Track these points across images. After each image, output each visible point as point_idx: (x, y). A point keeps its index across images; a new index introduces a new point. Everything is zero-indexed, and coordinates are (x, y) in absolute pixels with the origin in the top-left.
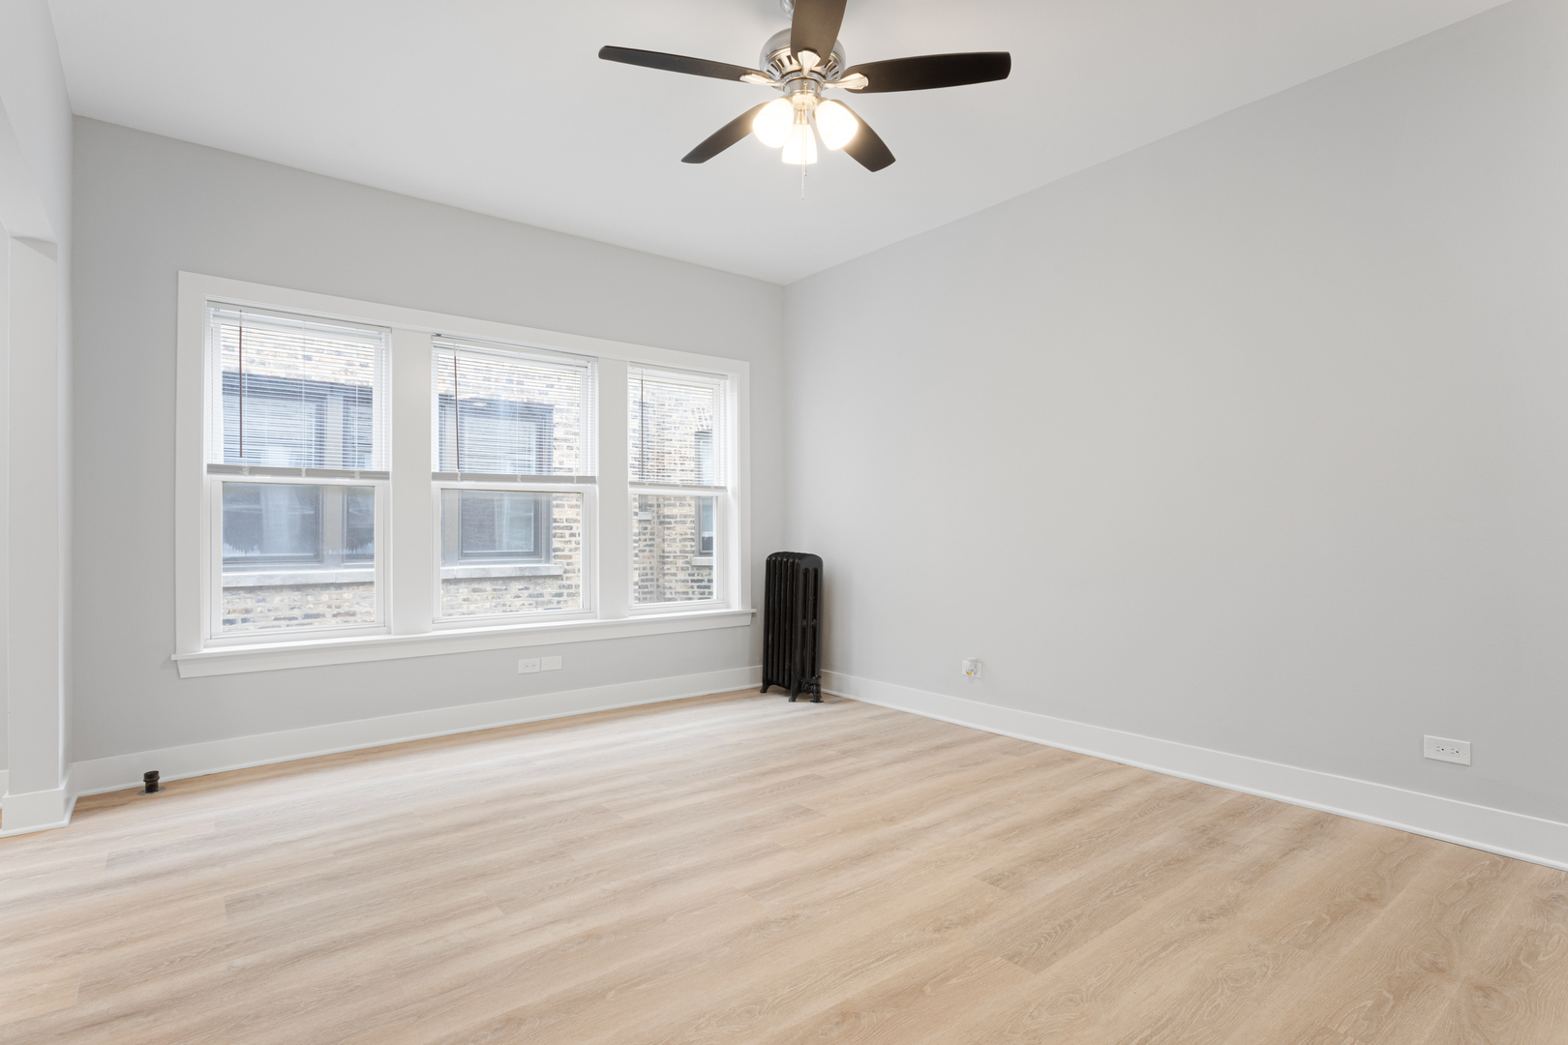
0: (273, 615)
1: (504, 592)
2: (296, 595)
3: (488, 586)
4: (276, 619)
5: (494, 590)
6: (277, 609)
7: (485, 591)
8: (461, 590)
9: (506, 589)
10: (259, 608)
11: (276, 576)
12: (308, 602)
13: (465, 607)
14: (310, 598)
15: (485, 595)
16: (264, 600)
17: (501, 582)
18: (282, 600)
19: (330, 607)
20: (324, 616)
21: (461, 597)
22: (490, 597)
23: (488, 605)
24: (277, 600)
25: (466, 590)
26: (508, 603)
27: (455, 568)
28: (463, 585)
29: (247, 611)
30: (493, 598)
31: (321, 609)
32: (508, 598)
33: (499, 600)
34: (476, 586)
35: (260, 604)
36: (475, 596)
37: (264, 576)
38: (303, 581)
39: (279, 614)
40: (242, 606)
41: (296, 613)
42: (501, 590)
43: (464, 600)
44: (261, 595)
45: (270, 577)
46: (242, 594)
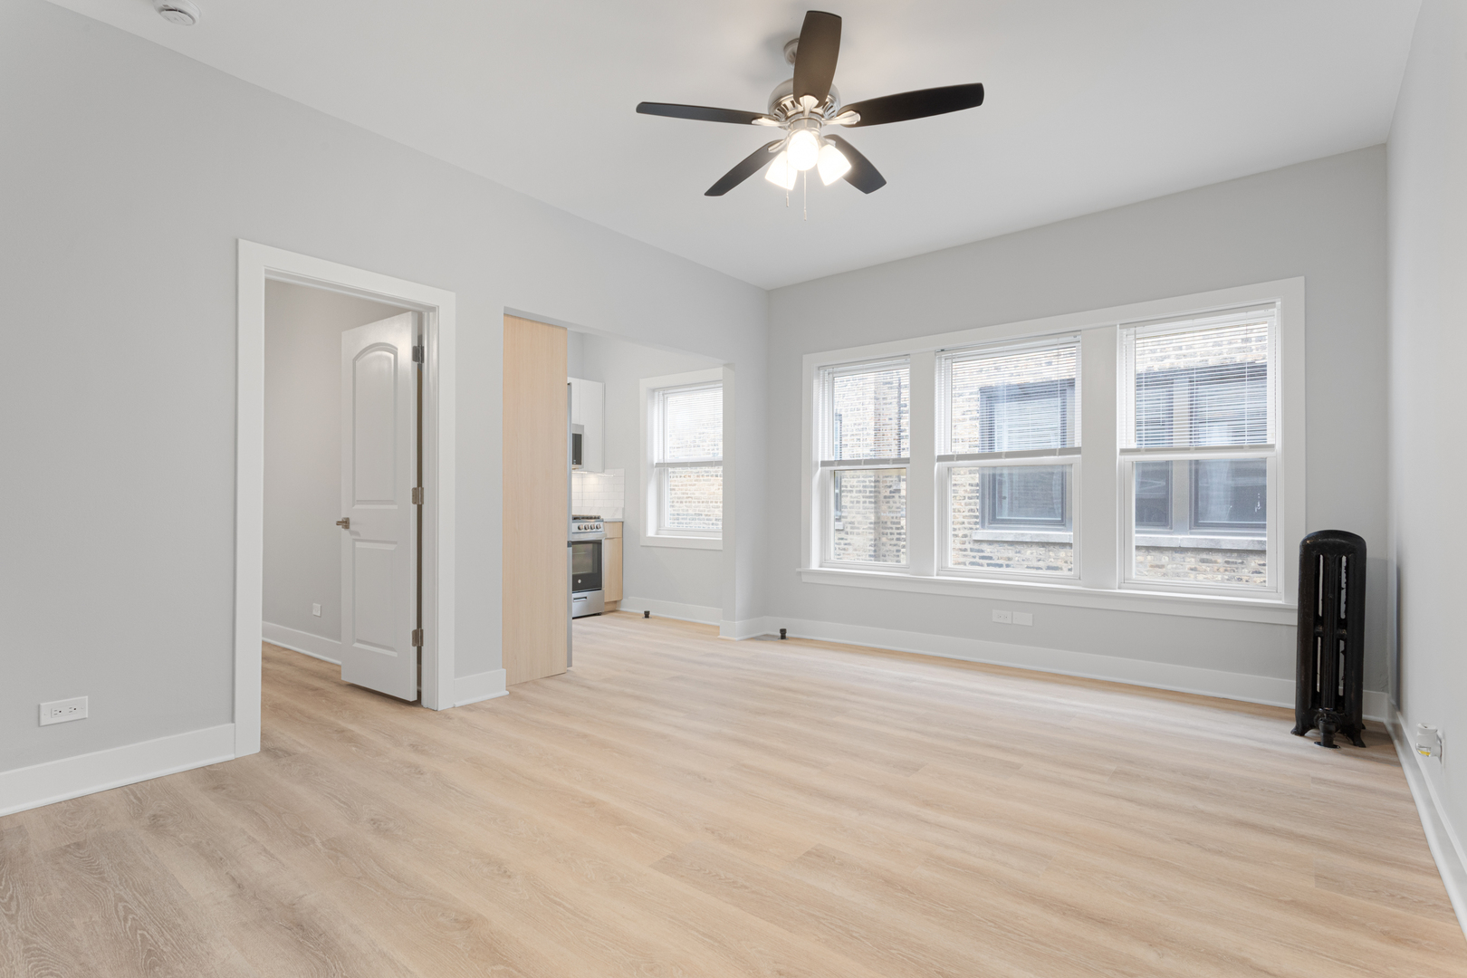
0: (1026, 563)
1: (1240, 566)
2: (1042, 550)
3: (1220, 558)
4: (1028, 567)
5: (1227, 562)
6: (1028, 560)
7: (1216, 562)
8: (1188, 560)
9: (1242, 563)
10: (1017, 557)
11: (1027, 534)
12: (1050, 557)
13: (1192, 576)
14: (1051, 553)
15: (1215, 567)
16: (1019, 552)
17: (1236, 555)
18: (1032, 553)
19: (1066, 562)
20: (1061, 569)
21: (1188, 566)
22: (1222, 570)
23: (1219, 577)
24: (1029, 552)
25: (1193, 560)
26: (1245, 578)
27: (1180, 537)
28: (1189, 554)
29: (1009, 559)
30: (1226, 570)
31: (1059, 563)
32: (1245, 573)
33: (1233, 574)
34: (1204, 556)
35: (1018, 555)
36: (1204, 566)
37: (1019, 534)
38: (1045, 540)
39: (1030, 564)
40: (1006, 555)
41: (1041, 564)
42: (1236, 563)
43: (1192, 569)
44: (1019, 548)
45: (1022, 534)
46: (1006, 546)
